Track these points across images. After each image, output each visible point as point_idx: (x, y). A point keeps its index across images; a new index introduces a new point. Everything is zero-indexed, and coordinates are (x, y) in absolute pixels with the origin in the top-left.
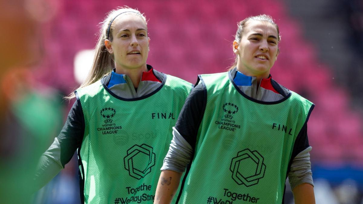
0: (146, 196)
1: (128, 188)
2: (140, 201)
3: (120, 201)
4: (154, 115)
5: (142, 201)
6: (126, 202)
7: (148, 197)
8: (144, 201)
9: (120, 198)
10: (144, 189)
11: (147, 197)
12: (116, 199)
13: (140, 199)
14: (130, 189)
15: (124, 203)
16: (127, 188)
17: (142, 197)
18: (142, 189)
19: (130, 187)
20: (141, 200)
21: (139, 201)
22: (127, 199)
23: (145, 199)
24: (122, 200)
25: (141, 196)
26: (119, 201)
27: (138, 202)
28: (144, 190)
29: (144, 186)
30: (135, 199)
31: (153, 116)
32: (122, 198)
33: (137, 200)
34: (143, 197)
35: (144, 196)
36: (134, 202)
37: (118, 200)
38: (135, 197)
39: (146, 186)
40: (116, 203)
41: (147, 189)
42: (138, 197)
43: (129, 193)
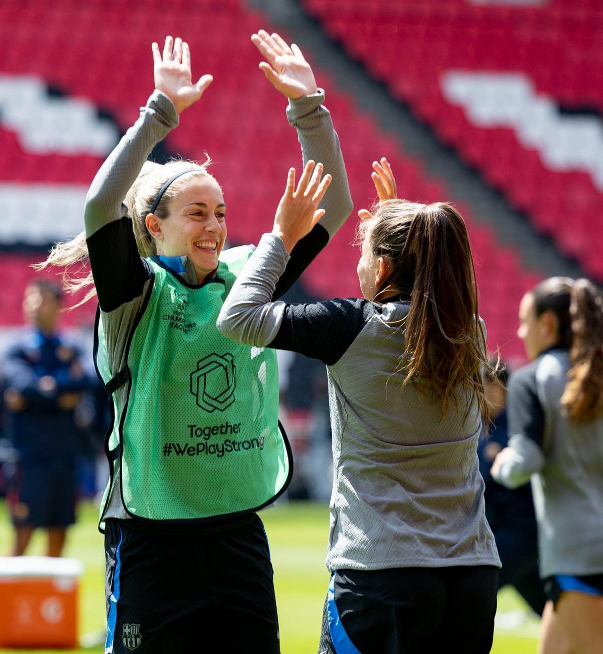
0: (230, 444)
1: (192, 427)
2: (222, 453)
3: (173, 450)
5: (226, 452)
6: (186, 452)
7: (234, 446)
8: (228, 453)
9: (173, 445)
10: (226, 431)
11: (232, 446)
12: (167, 444)
13: (220, 449)
14: (194, 429)
15: (183, 453)
16: (189, 426)
17: (225, 446)
18: (224, 431)
19: (195, 426)
20: (223, 451)
21: (220, 454)
22: (189, 446)
23: (229, 448)
24: (177, 448)
25: (223, 445)
26: (171, 450)
27: (218, 455)
28: (227, 433)
29: (227, 427)
30: (212, 449)
32: (178, 445)
33: (215, 452)
35: (228, 443)
36: (209, 454)
37: (170, 448)
38: (208, 445)
39: (231, 426)
40: (165, 452)
41: (231, 432)
42: (217, 445)
43: (192, 436)
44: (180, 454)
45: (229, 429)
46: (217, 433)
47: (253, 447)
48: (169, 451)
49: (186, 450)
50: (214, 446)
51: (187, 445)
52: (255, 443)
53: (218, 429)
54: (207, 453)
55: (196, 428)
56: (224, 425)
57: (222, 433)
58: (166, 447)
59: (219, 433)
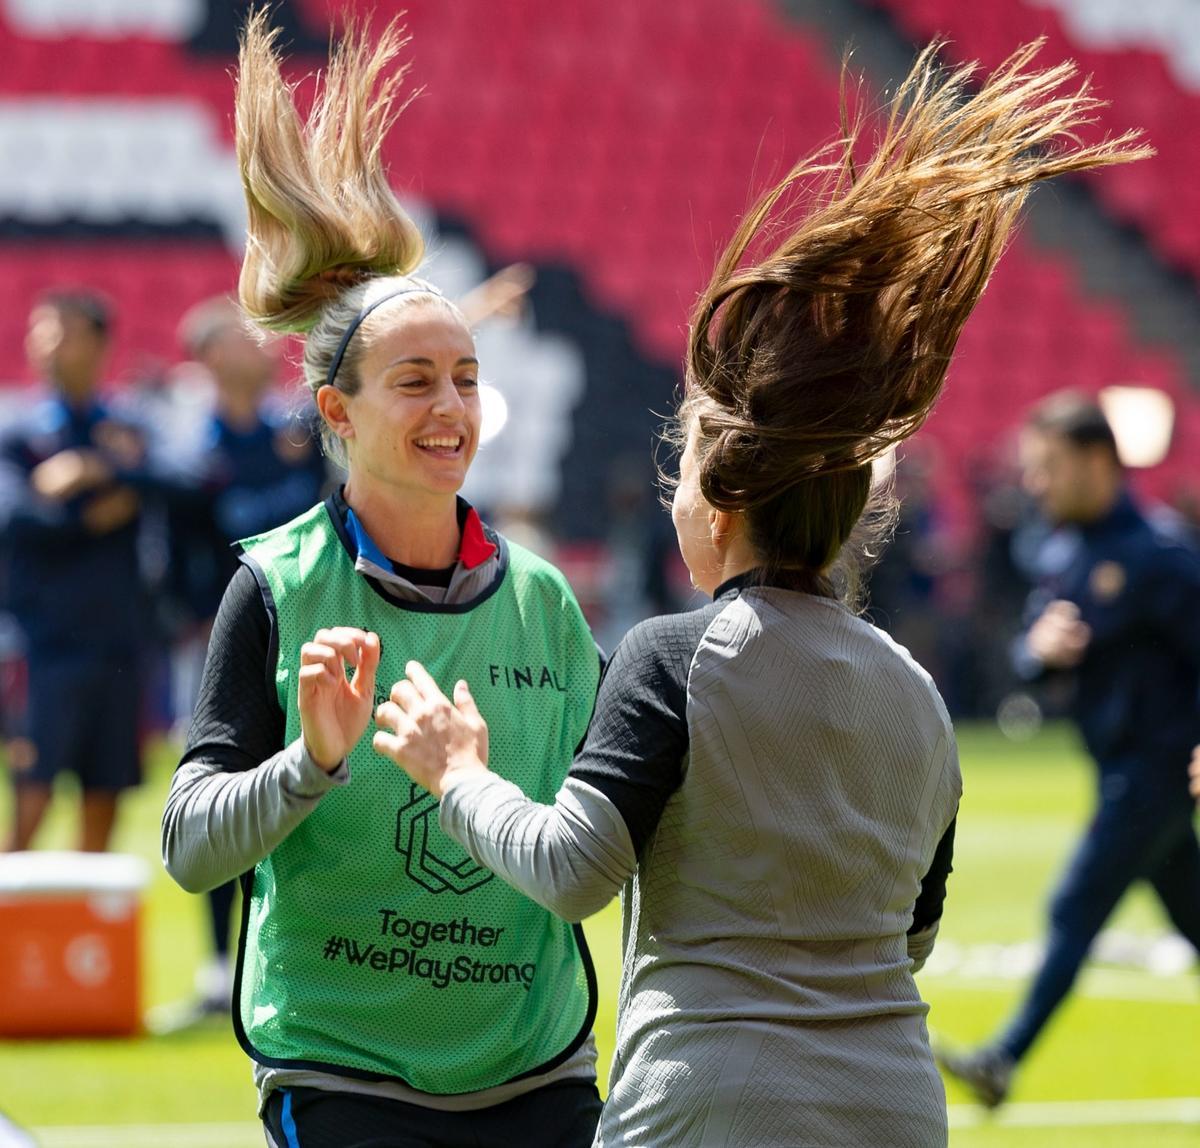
0: (468, 967)
1: (388, 913)
2: (443, 981)
3: (343, 951)
4: (495, 672)
5: (452, 981)
6: (367, 961)
8: (457, 983)
9: (346, 941)
10: (462, 938)
11: (470, 971)
12: (334, 939)
13: (443, 972)
14: (392, 919)
15: (361, 961)
16: (381, 912)
17: (454, 969)
18: (458, 936)
19: (394, 913)
20: (447, 978)
21: (440, 982)
22: (375, 950)
23: (462, 974)
24: (352, 950)
25: (450, 965)
26: (339, 950)
27: (435, 984)
28: (462, 942)
29: (465, 927)
30: (424, 968)
31: (494, 677)
32: (355, 943)
33: (429, 975)
34: (458, 966)
35: (463, 963)
36: (415, 976)
37: (339, 945)
38: (418, 957)
39: (473, 928)
40: (328, 950)
41: (473, 942)
42: (438, 963)
43: (384, 932)
44: (356, 961)
45: (469, 933)
46: (443, 938)
47: (507, 980)
48: (336, 952)
49: (369, 956)
50: (430, 963)
51: (371, 947)
52: (512, 973)
53: (445, 930)
54: (411, 973)
55: (396, 918)
56: (459, 922)
57: (453, 940)
58: (332, 943)
59: (448, 938)
